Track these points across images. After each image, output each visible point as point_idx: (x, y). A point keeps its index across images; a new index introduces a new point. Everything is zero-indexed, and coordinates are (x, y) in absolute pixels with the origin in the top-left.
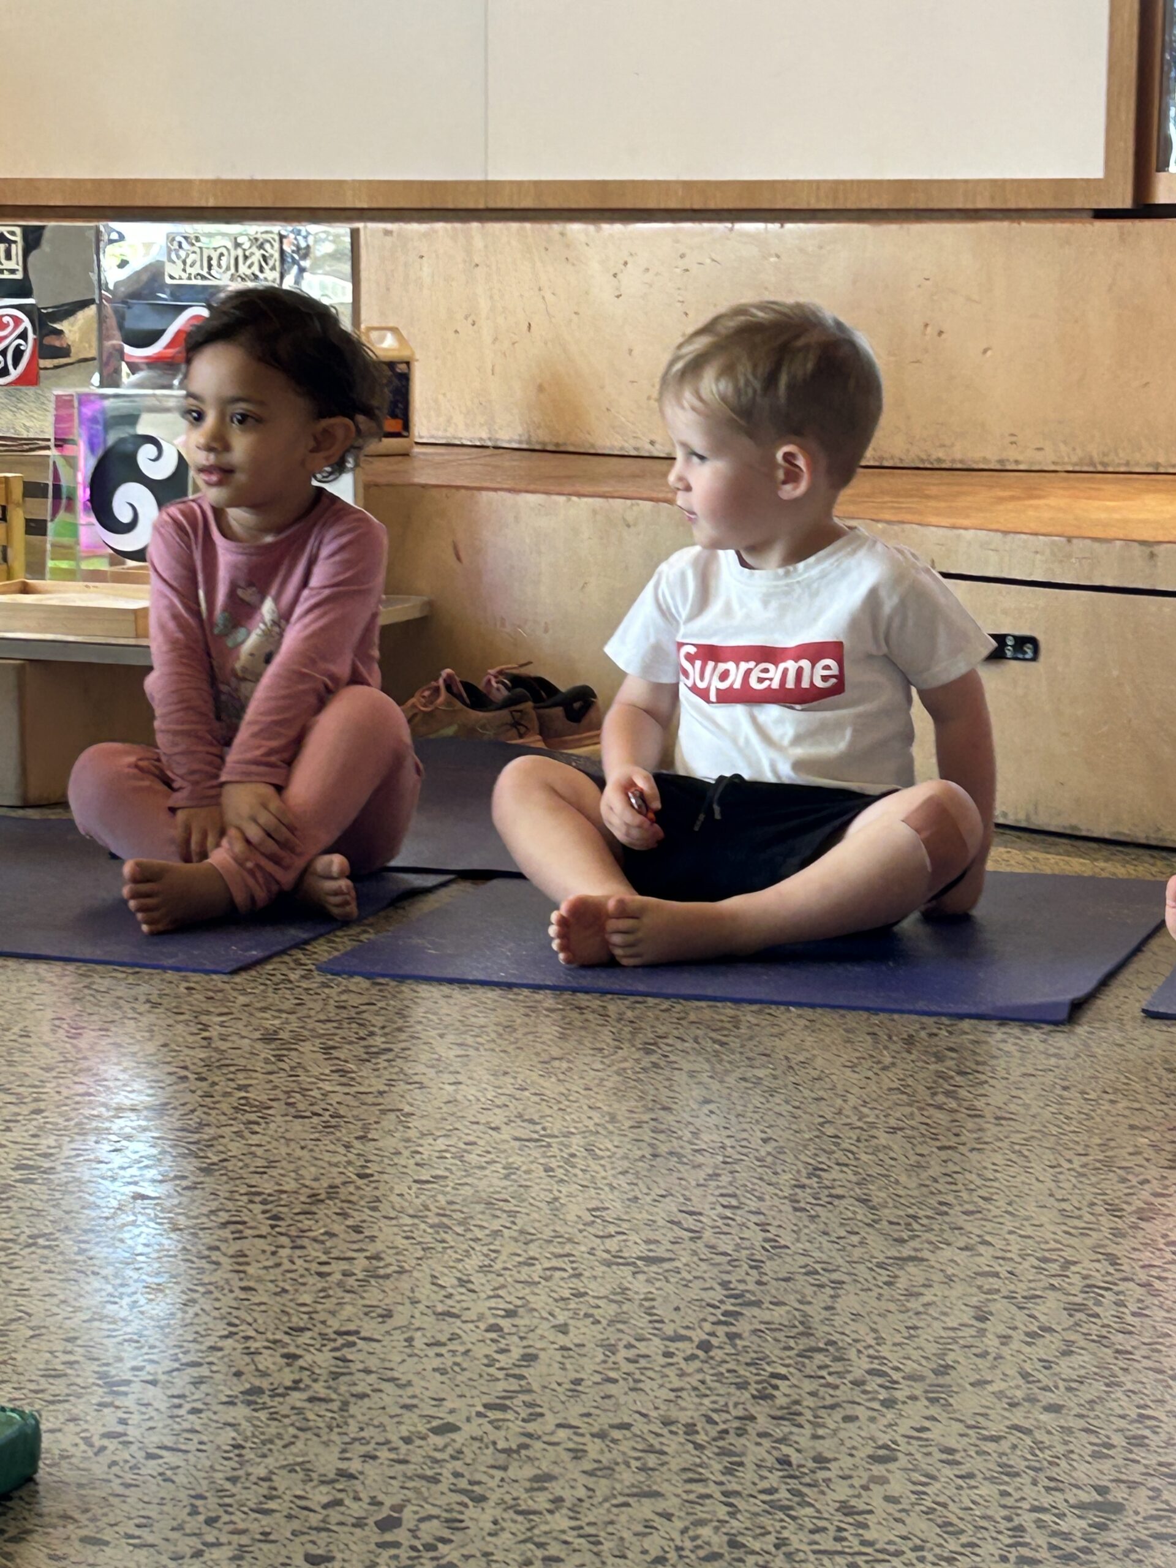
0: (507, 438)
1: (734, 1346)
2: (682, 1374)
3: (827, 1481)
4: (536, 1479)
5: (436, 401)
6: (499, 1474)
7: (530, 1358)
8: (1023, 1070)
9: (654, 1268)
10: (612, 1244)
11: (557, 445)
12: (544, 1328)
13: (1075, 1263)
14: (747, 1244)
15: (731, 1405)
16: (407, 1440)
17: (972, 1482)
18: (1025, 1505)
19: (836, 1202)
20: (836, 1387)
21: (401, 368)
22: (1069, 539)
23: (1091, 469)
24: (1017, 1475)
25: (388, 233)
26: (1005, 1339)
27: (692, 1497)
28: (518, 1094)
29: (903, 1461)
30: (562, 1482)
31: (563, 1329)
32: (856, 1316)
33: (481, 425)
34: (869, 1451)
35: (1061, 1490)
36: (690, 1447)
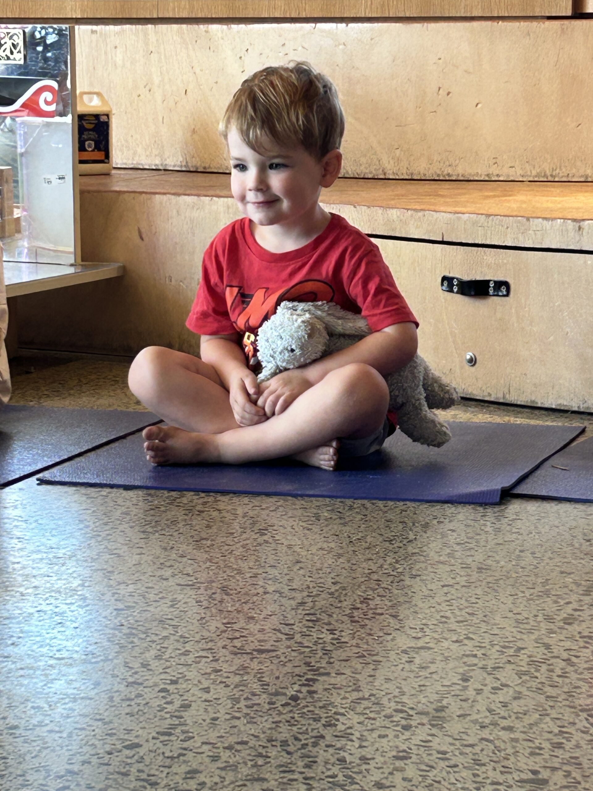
0: (173, 164)
1: (313, 698)
2: (280, 713)
3: (367, 770)
4: (189, 772)
5: (127, 141)
6: (166, 770)
7: (186, 706)
8: (496, 541)
9: (264, 656)
10: (237, 643)
11: (205, 168)
12: (195, 690)
13: (523, 649)
14: (321, 641)
15: (310, 730)
16: (110, 753)
17: (455, 769)
18: (488, 781)
19: (377, 617)
20: (374, 719)
21: (103, 119)
22: (528, 219)
23: (545, 180)
24: (484, 765)
25: (93, 32)
26: (479, 692)
27: (285, 780)
28: (179, 559)
29: (414, 758)
30: (204, 774)
31: (207, 690)
32: (388, 680)
33: (156, 156)
34: (394, 753)
35: (511, 773)
36: (284, 754)
